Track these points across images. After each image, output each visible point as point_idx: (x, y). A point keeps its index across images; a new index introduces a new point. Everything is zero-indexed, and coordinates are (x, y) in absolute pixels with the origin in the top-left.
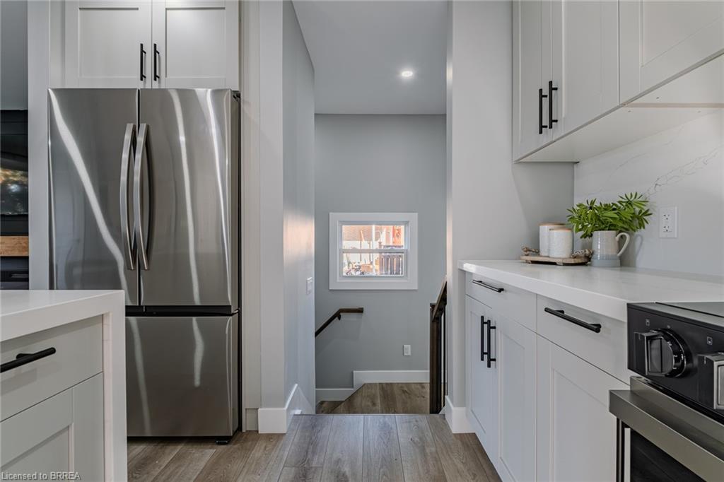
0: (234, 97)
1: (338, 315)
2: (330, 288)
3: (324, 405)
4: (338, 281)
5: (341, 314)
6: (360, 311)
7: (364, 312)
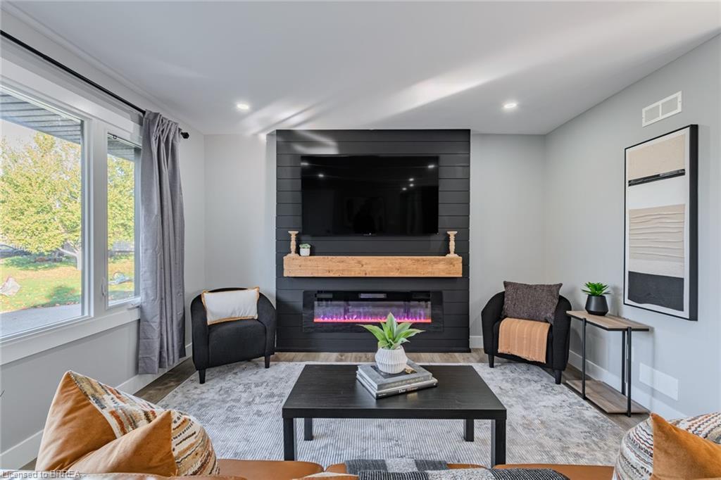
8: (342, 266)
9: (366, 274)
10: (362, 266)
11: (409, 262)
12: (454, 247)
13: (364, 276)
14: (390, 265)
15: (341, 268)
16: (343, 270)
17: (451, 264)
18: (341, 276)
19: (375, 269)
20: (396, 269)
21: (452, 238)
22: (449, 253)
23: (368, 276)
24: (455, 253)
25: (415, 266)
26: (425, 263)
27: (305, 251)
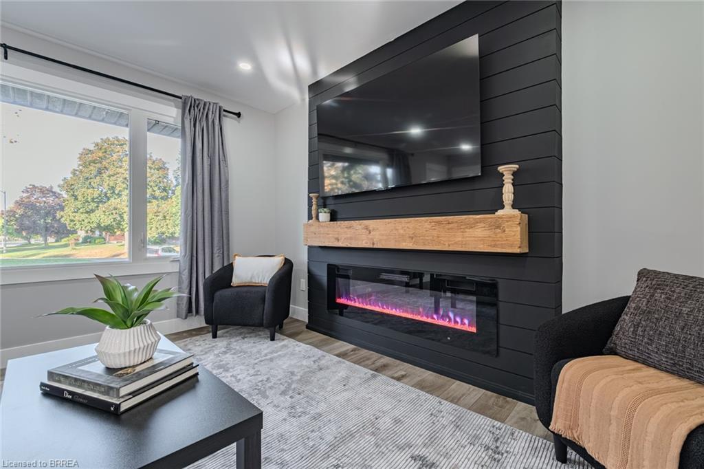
8: (350, 233)
9: (373, 244)
10: (370, 233)
11: (427, 225)
12: (511, 197)
13: (371, 246)
14: (402, 232)
15: (349, 236)
16: (351, 238)
17: (498, 227)
18: (349, 246)
19: (385, 237)
20: (410, 237)
21: (508, 179)
22: (503, 207)
23: (375, 246)
24: (514, 207)
25: (435, 233)
26: (451, 226)
27: (324, 216)
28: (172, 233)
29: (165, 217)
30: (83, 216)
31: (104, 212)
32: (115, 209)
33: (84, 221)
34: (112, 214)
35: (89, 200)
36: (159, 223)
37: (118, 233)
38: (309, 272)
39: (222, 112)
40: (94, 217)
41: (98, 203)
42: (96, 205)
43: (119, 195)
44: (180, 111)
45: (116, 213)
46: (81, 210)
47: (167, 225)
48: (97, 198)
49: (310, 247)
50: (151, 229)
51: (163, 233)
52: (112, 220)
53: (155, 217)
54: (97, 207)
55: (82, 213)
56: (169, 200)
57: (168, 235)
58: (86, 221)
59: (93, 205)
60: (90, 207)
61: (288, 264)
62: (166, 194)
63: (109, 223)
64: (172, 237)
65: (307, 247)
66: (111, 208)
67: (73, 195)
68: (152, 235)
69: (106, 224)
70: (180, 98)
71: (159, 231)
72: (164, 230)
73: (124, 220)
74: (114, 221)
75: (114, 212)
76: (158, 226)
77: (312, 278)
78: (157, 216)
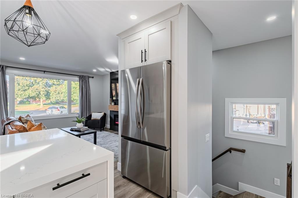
0: (168, 63)
1: (230, 150)
2: (225, 136)
3: (221, 194)
4: (230, 133)
5: (232, 151)
6: (243, 151)
7: (245, 152)
27: (113, 104)
28: (62, 100)
29: (59, 93)
30: (22, 92)
31: (32, 91)
32: (37, 89)
33: (22, 94)
34: (36, 92)
35: (25, 85)
36: (56, 95)
37: (38, 99)
38: (110, 116)
39: (89, 77)
40: (27, 93)
41: (29, 86)
42: (28, 87)
43: (38, 83)
44: (79, 78)
45: (37, 91)
46: (21, 90)
47: (60, 96)
48: (29, 85)
49: (110, 111)
50: (53, 98)
51: (58, 100)
52: (35, 94)
53: (55, 93)
54: (29, 88)
55: (21, 91)
56: (61, 85)
57: (60, 101)
58: (23, 94)
59: (27, 88)
60: (25, 88)
61: (105, 114)
62: (59, 83)
63: (34, 95)
64: (63, 101)
65: (109, 111)
66: (35, 89)
67: (17, 83)
68: (53, 101)
69: (32, 96)
70: (79, 76)
71: (56, 99)
72: (58, 98)
73: (41, 94)
74: (36, 95)
75: (36, 91)
76: (56, 97)
77: (111, 118)
78: (56, 92)
